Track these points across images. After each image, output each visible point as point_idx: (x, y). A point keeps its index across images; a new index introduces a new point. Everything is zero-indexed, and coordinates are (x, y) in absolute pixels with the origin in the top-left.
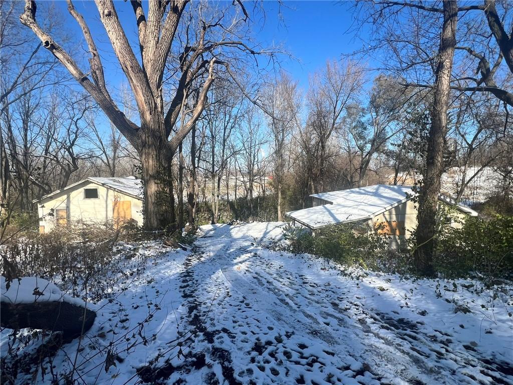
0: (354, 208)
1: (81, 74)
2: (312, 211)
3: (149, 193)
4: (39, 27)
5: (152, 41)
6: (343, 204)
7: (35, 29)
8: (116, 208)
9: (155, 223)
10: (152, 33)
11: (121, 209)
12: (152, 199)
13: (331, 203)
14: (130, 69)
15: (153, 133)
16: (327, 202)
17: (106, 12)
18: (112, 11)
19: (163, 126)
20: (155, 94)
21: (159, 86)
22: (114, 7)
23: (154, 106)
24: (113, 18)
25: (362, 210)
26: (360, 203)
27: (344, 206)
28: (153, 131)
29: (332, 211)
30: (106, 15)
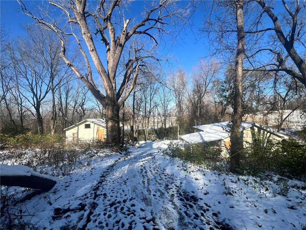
0: (214, 134)
1: (81, 75)
2: (192, 135)
3: (108, 126)
4: (66, 58)
5: (112, 59)
6: (209, 131)
7: (64, 59)
8: (98, 133)
9: (110, 141)
10: (112, 55)
11: (100, 133)
12: (109, 129)
13: (203, 131)
14: (101, 72)
15: (111, 99)
16: (201, 130)
17: (91, 49)
18: (94, 49)
19: (115, 96)
20: (112, 82)
21: (114, 78)
22: (95, 47)
23: (111, 87)
24: (94, 52)
25: (218, 135)
26: (217, 131)
27: (209, 133)
28: (111, 98)
29: (202, 135)
30: (92, 51)
